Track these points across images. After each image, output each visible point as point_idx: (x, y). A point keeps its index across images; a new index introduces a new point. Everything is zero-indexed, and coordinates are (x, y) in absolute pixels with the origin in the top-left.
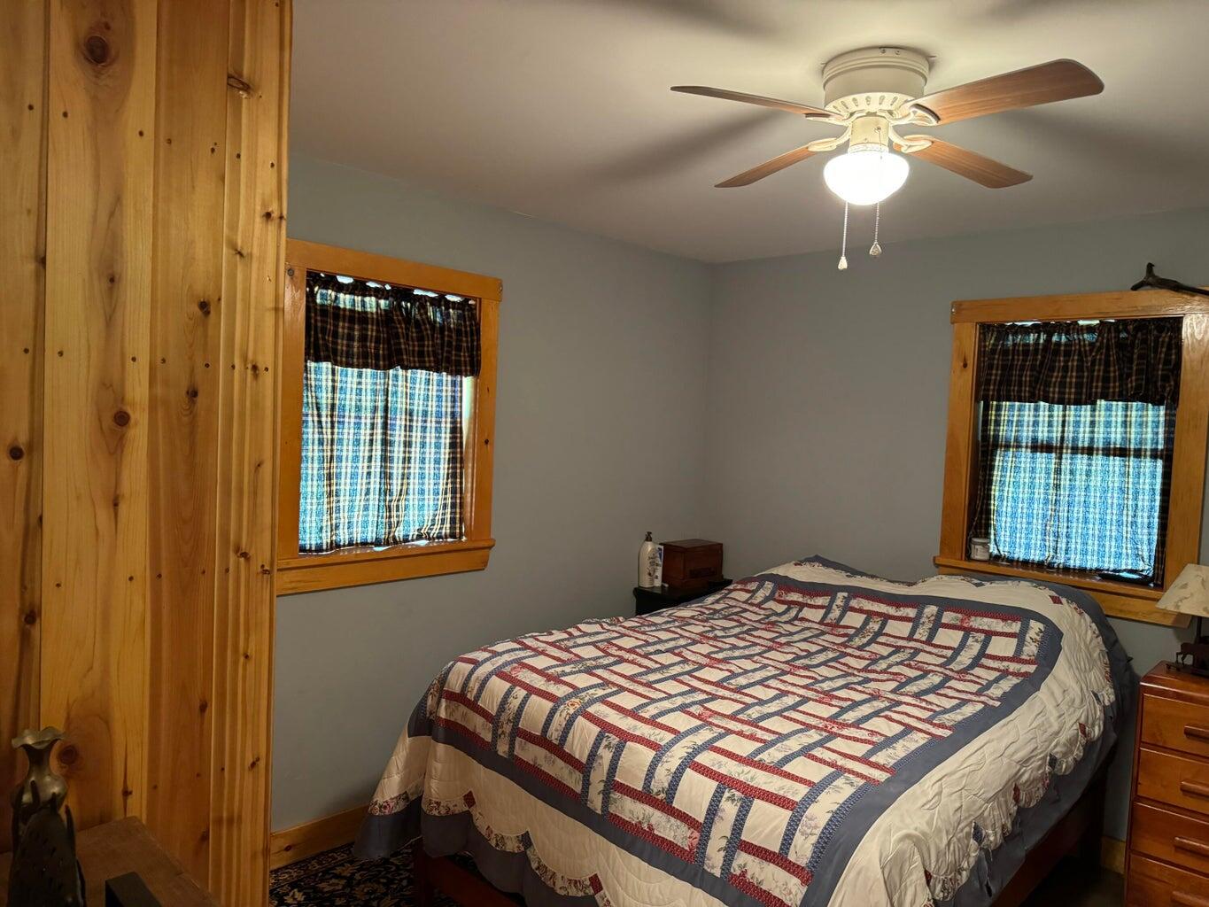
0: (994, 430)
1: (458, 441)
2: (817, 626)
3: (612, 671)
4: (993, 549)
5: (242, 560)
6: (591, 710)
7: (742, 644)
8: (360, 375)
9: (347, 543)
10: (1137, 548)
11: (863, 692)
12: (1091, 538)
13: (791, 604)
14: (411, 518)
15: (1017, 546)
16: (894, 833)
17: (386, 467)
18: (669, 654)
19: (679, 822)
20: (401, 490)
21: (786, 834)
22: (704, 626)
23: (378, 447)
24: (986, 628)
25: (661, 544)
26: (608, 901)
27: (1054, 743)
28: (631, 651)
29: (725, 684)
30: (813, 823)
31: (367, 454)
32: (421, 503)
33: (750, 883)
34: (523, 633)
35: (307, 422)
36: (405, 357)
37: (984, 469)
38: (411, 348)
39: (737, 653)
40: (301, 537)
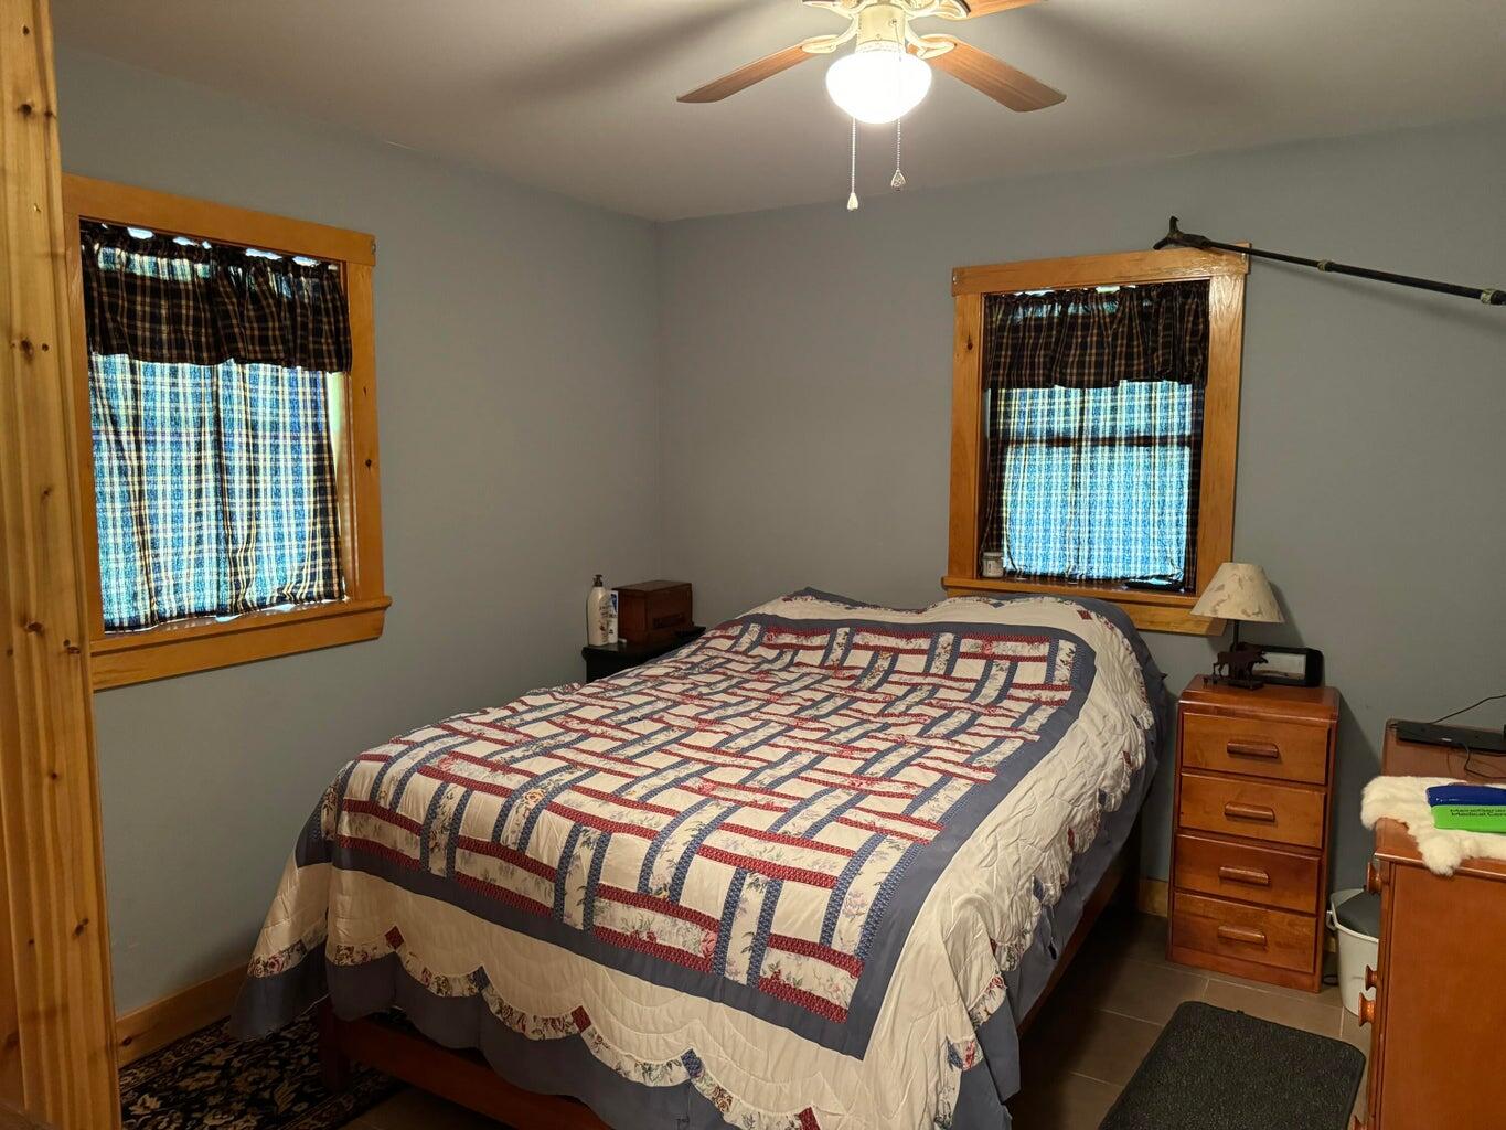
0: (1004, 424)
1: (327, 463)
2: (817, 670)
3: (577, 749)
4: (1007, 564)
5: (33, 635)
6: (559, 800)
7: (733, 700)
8: (174, 373)
9: (175, 614)
10: (1166, 551)
11: (887, 740)
12: (1115, 543)
13: (783, 648)
14: (267, 574)
15: (1034, 558)
16: (954, 899)
17: (224, 504)
18: (647, 722)
19: (688, 924)
20: (249, 535)
21: (827, 919)
22: (683, 684)
23: (209, 476)
24: (1010, 653)
25: (613, 589)
26: (599, 1037)
27: (1101, 777)
28: (597, 722)
29: (723, 749)
30: (859, 901)
31: (193, 486)
32: (279, 552)
33: (785, 985)
34: (449, 713)
35: (99, 443)
36: (240, 345)
37: (994, 470)
38: (248, 332)
39: (730, 711)
40: (104, 609)
